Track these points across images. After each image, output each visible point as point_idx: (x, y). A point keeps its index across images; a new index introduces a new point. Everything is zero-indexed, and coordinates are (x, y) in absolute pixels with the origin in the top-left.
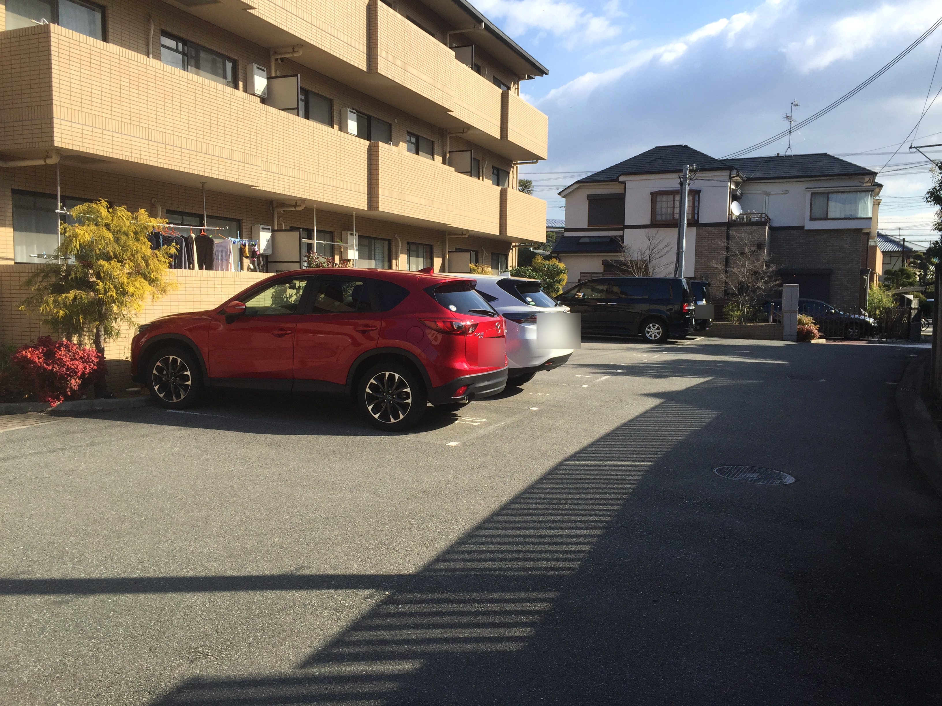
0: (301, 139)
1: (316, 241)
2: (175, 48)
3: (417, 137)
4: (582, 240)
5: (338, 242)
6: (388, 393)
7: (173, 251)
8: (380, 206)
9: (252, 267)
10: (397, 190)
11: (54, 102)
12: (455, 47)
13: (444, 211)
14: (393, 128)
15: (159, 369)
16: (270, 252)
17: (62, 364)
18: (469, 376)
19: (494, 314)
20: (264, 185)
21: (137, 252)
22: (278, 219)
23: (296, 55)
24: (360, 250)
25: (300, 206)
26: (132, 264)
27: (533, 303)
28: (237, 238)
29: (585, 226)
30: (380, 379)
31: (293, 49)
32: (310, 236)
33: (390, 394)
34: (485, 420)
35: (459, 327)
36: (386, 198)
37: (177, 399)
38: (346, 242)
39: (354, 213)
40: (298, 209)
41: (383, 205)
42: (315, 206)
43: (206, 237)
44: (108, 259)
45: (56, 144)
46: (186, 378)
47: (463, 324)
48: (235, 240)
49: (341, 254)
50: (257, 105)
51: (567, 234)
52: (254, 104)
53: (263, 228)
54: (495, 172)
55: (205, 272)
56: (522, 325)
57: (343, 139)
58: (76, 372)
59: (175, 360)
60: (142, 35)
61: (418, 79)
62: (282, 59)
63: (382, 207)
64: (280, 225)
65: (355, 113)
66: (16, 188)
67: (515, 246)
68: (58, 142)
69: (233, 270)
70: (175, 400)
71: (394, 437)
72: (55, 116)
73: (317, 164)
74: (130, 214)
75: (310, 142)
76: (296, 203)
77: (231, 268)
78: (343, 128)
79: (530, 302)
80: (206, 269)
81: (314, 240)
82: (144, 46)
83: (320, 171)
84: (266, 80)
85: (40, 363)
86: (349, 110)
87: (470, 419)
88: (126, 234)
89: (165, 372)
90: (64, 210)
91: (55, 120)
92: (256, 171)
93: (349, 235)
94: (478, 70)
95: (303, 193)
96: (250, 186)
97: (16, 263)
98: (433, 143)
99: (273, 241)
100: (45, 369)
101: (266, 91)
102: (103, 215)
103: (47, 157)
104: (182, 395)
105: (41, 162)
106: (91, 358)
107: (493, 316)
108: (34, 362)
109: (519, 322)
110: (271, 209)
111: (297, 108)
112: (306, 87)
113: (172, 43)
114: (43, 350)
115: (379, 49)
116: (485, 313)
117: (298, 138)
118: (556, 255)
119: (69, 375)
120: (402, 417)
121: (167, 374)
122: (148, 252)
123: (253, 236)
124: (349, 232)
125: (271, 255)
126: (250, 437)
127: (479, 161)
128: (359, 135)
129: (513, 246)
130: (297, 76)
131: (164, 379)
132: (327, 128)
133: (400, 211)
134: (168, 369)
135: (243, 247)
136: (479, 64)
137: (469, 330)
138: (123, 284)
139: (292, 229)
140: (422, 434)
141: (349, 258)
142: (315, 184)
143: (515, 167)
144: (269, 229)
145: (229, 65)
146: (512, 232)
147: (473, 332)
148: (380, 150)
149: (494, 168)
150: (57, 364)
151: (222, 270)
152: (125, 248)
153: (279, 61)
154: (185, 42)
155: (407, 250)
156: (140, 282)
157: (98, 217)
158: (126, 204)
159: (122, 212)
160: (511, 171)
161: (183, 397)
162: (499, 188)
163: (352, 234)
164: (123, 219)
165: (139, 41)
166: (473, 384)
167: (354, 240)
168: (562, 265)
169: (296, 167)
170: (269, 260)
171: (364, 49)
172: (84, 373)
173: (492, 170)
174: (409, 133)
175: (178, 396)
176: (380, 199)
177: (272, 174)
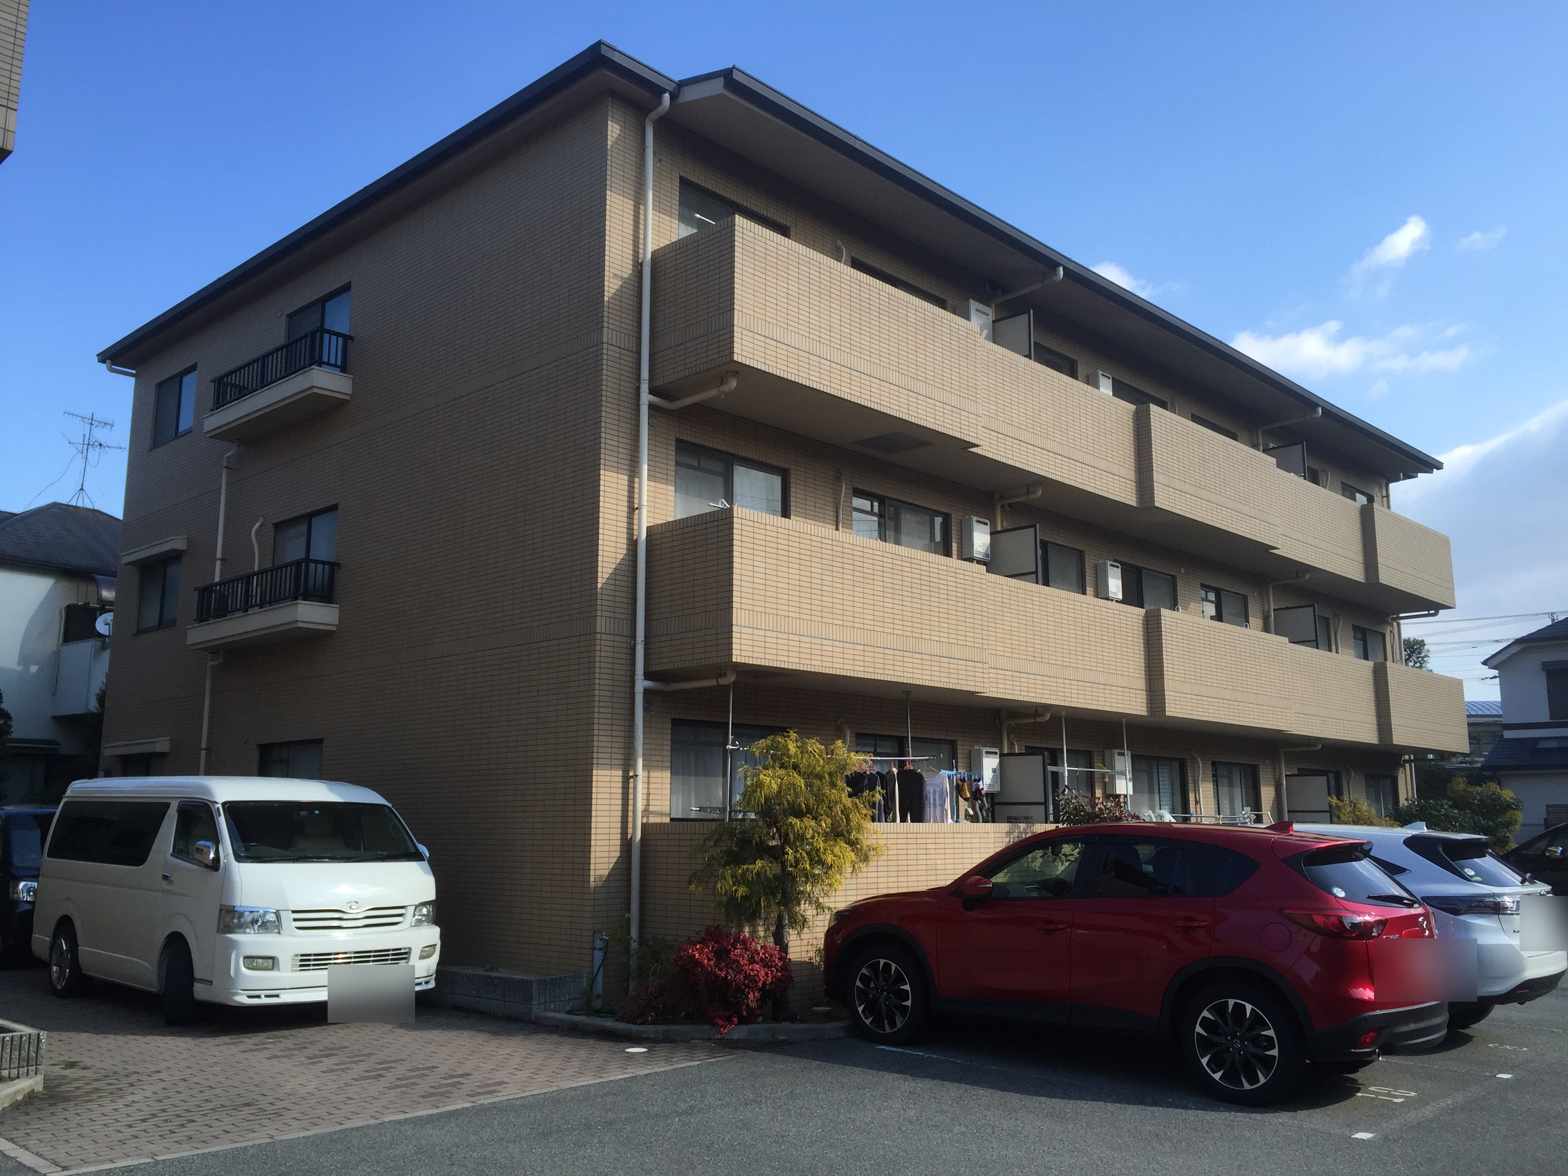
0: (1042, 617)
1: (1067, 768)
2: (869, 509)
3: (1218, 592)
4: (1542, 745)
5: (1099, 768)
6: (1234, 1036)
7: (878, 797)
8: (1167, 709)
9: (971, 812)
10: (1194, 681)
11: (734, 605)
12: (1274, 448)
13: (1275, 709)
14: (1179, 583)
15: (865, 980)
16: (997, 788)
17: (739, 970)
18: (1378, 1012)
19: (1414, 902)
20: (992, 689)
21: (836, 803)
22: (1008, 736)
23: (1031, 497)
24: (1134, 780)
25: (1043, 715)
26: (829, 820)
27: (1479, 879)
28: (952, 770)
29: (1545, 718)
30: (1220, 1010)
31: (1028, 490)
32: (1055, 760)
33: (1239, 1038)
34: (1413, 1094)
35: (1355, 925)
36: (1177, 694)
37: (891, 1028)
38: (1112, 767)
39: (1124, 721)
40: (1039, 720)
41: (1173, 706)
42: (1063, 714)
43: (913, 773)
44: (799, 815)
45: (734, 660)
46: (904, 995)
47: (1359, 919)
48: (950, 773)
49: (1104, 786)
50: (983, 577)
51: (1508, 734)
52: (979, 576)
53: (987, 753)
54: (1359, 636)
55: (910, 826)
56: (1462, 917)
57: (1105, 610)
58: (757, 982)
59: (887, 966)
60: (831, 500)
61: (1219, 507)
62: (1010, 505)
63: (1171, 709)
64: (1011, 745)
65: (1118, 567)
66: (678, 717)
67: (1409, 761)
68: (738, 656)
69: (950, 821)
70: (888, 1030)
71: (1253, 1115)
72: (734, 623)
73: (1067, 651)
74: (823, 747)
75: (1057, 620)
76: (1036, 711)
77: (947, 818)
78: (1102, 593)
79: (1472, 877)
80: (912, 821)
81: (1063, 765)
82: (832, 513)
83: (1072, 661)
84: (989, 537)
85: (711, 966)
86: (1109, 563)
87: (1385, 1090)
88: (820, 777)
89: (872, 985)
90: (736, 745)
91: (735, 628)
92: (981, 670)
93: (1116, 755)
94: (1314, 477)
95: (1048, 696)
96: (972, 693)
97: (672, 820)
98: (1245, 598)
99: (1002, 772)
100: (717, 976)
101: (989, 553)
102: (791, 753)
103: (721, 675)
104: (897, 1021)
105: (712, 682)
106: (774, 961)
107: (1410, 906)
108: (701, 965)
109: (1456, 912)
110: (997, 721)
111: (1036, 573)
112: (1045, 538)
113: (865, 504)
114: (713, 947)
115: (1155, 473)
116: (1397, 900)
117: (1038, 616)
118: (1490, 773)
119: (747, 986)
120: (1262, 1080)
121: (876, 988)
122: (848, 802)
123: (974, 765)
124: (1116, 751)
125: (998, 793)
126: (1014, 1099)
127: (1327, 619)
128: (1128, 599)
129: (1406, 761)
130: (1035, 526)
131: (871, 996)
132: (1079, 597)
133: (1201, 714)
134: (877, 979)
135: (960, 783)
136: (1315, 466)
137: (1373, 932)
138: (818, 850)
139: (1030, 751)
140: (1302, 1114)
141: (1118, 793)
142: (1066, 681)
143: (1395, 624)
144: (996, 753)
145: (938, 520)
146: (1400, 737)
147: (1379, 935)
148: (1163, 622)
149: (1355, 628)
150: (732, 968)
151: (935, 821)
152: (820, 798)
153: (1007, 507)
154: (882, 500)
155: (1213, 776)
156: (841, 848)
157: (784, 754)
158: (817, 735)
159: (814, 746)
160: (1388, 632)
161: (899, 1025)
162: (1370, 664)
163: (1123, 754)
164: (814, 756)
165: (826, 507)
166: (1387, 1027)
167: (1123, 763)
168: (1508, 794)
169: (1037, 659)
170: (996, 801)
171: (1131, 474)
172: (764, 983)
173: (1352, 633)
174: (1206, 587)
175: (893, 1024)
176: (1166, 697)
177: (1002, 672)
